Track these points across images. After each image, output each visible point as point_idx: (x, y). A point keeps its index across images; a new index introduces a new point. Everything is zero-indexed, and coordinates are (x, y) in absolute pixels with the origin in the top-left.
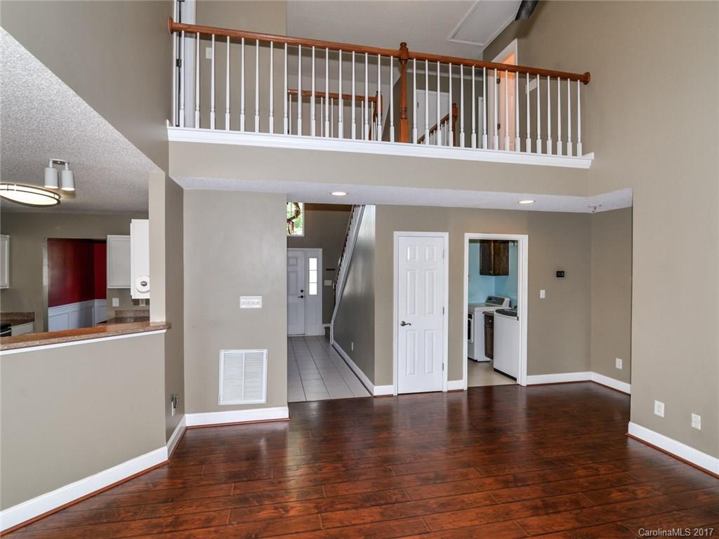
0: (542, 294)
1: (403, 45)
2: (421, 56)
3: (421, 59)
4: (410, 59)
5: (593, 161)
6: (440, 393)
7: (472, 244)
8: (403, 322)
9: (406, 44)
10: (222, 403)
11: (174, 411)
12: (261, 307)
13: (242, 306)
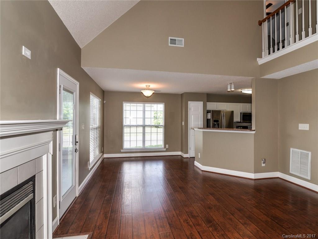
10: (291, 172)
11: (263, 165)
12: (308, 129)
13: (300, 129)
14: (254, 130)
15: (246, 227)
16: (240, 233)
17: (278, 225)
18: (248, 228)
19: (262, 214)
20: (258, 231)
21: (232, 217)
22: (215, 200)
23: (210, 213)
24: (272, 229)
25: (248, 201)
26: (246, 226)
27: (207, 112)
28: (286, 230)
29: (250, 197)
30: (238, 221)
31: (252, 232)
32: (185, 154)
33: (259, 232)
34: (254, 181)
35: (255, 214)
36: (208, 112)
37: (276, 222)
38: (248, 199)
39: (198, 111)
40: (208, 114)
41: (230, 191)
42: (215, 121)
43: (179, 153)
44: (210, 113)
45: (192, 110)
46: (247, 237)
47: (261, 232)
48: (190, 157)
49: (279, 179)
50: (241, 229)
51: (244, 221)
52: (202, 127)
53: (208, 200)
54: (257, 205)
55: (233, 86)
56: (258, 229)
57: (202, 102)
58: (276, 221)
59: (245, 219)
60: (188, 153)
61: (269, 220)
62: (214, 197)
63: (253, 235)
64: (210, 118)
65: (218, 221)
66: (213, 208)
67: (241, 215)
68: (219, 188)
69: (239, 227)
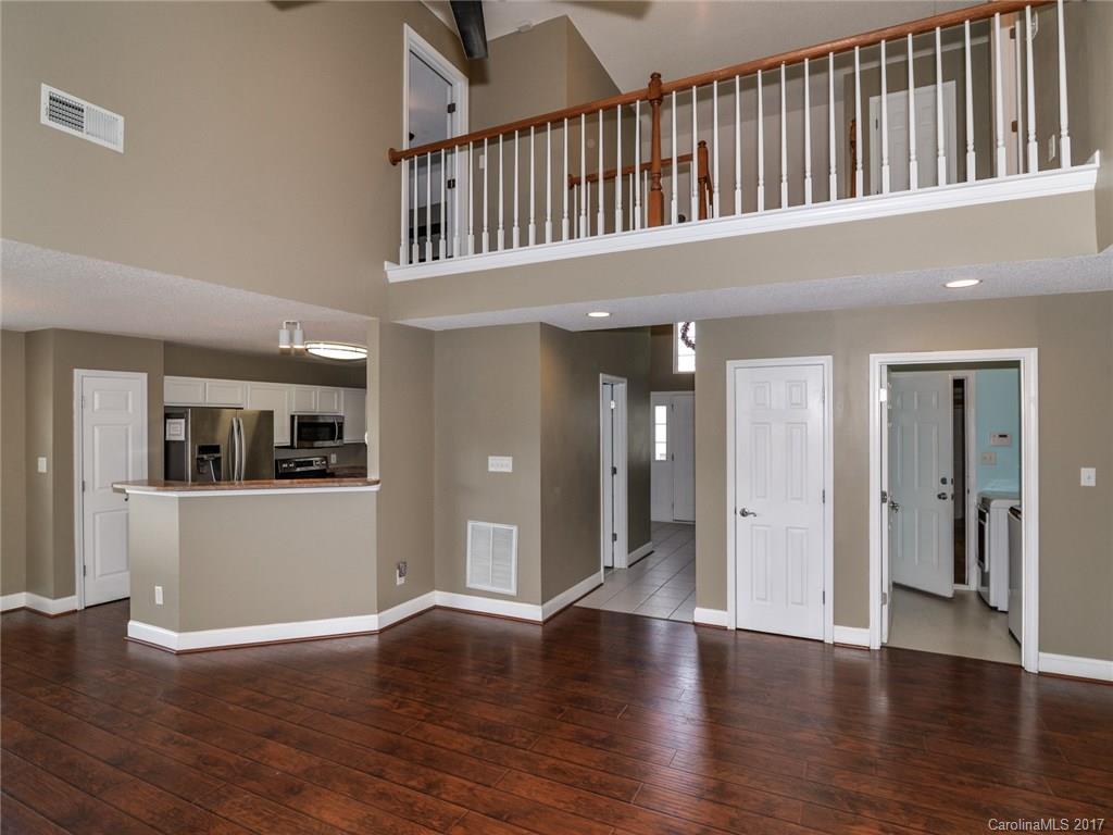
0: (1088, 477)
1: (656, 77)
2: (683, 83)
3: (684, 88)
4: (666, 94)
5: (1099, 169)
6: (819, 644)
7: (894, 374)
8: (744, 510)
9: (659, 76)
10: (469, 584)
11: (400, 581)
12: (509, 469)
13: (491, 469)
14: (377, 482)
15: (437, 797)
16: (434, 823)
17: (506, 747)
18: (444, 796)
19: (454, 733)
20: (471, 789)
21: (382, 784)
22: (293, 751)
23: (304, 810)
24: (499, 764)
25: (399, 707)
26: (435, 793)
27: (167, 416)
28: (525, 749)
29: (397, 694)
30: (406, 786)
31: (458, 801)
32: (56, 598)
33: (475, 791)
34: (377, 636)
35: (437, 742)
36: (171, 413)
37: (497, 741)
38: (395, 701)
39: (127, 408)
40: (169, 421)
41: (326, 696)
42: (203, 449)
43: (20, 600)
44: (183, 421)
45: (96, 406)
46: (458, 824)
47: (480, 787)
48: (86, 608)
49: (437, 611)
50: (429, 810)
51: (421, 779)
52: (146, 477)
53: (271, 763)
54: (426, 711)
55: (298, 334)
56: (469, 784)
57: (144, 376)
58: (496, 738)
59: (423, 770)
60: (73, 593)
61: (478, 742)
62: (286, 743)
63: (467, 810)
64: (182, 438)
65: (347, 823)
66: (309, 784)
67: (403, 764)
68: (285, 700)
69: (420, 805)
